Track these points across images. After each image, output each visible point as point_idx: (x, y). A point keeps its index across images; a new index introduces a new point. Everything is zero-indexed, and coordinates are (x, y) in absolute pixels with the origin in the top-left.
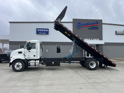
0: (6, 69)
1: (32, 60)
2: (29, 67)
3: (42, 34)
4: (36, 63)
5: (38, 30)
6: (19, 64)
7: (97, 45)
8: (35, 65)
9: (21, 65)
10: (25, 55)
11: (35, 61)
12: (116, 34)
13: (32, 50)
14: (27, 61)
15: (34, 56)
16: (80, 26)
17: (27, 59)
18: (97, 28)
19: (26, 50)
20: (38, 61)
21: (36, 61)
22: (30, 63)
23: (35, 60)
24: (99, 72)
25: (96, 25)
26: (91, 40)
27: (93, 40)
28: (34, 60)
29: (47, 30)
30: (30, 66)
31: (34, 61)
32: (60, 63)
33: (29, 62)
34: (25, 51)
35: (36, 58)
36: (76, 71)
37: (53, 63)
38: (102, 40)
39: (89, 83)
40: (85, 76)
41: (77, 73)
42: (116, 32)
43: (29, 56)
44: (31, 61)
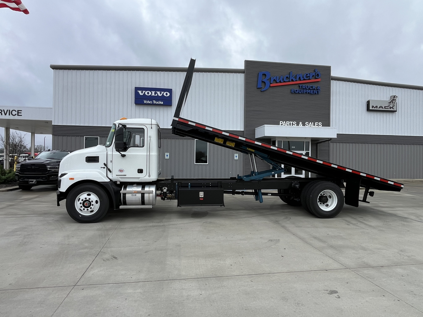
0: (45, 214)
1: (132, 184)
2: (121, 207)
3: (153, 105)
4: (146, 196)
5: (140, 92)
6: (88, 197)
7: (316, 142)
8: (143, 203)
9: (97, 202)
10: (110, 166)
11: (143, 188)
12: (368, 109)
13: (131, 152)
14: (116, 188)
15: (140, 171)
16: (268, 83)
17: (115, 182)
18: (315, 91)
19: (112, 151)
20: (153, 189)
21: (147, 189)
22: (124, 194)
23: (143, 184)
24: (351, 226)
25: (313, 80)
26: (298, 124)
27: (304, 125)
28: (138, 184)
29: (166, 94)
30: (125, 203)
31: (139, 189)
32: (225, 195)
33: (122, 191)
34: (110, 153)
35: (144, 177)
36: (277, 222)
37: (201, 194)
38: (329, 126)
39: (347, 268)
40: (315, 238)
41: (283, 227)
42: (368, 102)
43: (121, 171)
44: (129, 189)
